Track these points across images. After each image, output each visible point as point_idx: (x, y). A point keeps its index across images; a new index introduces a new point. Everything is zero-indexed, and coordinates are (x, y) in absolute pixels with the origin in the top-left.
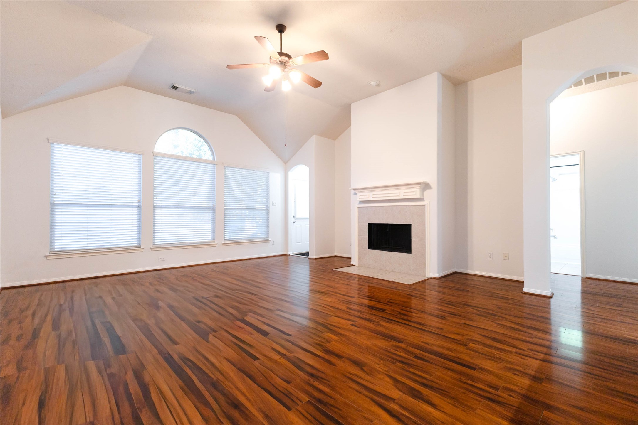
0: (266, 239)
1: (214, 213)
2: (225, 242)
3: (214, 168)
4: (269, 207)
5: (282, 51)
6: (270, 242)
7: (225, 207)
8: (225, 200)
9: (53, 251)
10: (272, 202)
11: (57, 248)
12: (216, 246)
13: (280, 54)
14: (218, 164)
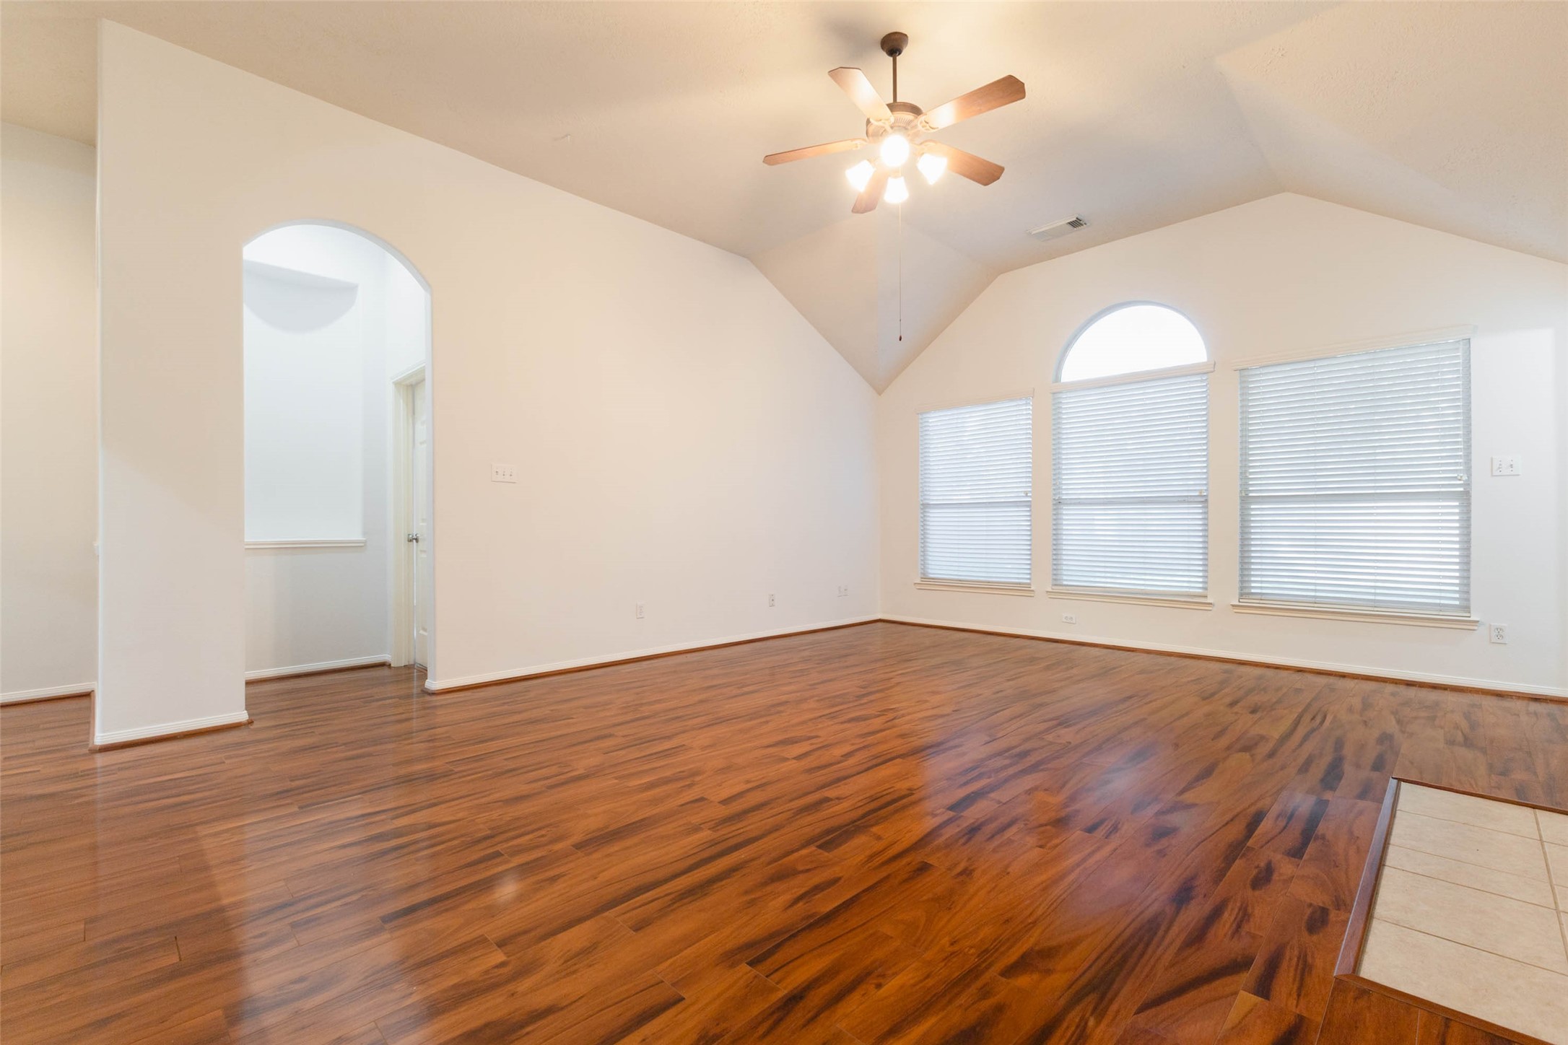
1: (1206, 513)
2: (1245, 602)
3: (1205, 384)
4: (1468, 484)
5: (898, 101)
6: (1476, 628)
7: (1244, 494)
8: (1245, 473)
9: (925, 578)
10: (1492, 459)
11: (930, 573)
12: (1210, 608)
13: (893, 107)
14: (1214, 368)
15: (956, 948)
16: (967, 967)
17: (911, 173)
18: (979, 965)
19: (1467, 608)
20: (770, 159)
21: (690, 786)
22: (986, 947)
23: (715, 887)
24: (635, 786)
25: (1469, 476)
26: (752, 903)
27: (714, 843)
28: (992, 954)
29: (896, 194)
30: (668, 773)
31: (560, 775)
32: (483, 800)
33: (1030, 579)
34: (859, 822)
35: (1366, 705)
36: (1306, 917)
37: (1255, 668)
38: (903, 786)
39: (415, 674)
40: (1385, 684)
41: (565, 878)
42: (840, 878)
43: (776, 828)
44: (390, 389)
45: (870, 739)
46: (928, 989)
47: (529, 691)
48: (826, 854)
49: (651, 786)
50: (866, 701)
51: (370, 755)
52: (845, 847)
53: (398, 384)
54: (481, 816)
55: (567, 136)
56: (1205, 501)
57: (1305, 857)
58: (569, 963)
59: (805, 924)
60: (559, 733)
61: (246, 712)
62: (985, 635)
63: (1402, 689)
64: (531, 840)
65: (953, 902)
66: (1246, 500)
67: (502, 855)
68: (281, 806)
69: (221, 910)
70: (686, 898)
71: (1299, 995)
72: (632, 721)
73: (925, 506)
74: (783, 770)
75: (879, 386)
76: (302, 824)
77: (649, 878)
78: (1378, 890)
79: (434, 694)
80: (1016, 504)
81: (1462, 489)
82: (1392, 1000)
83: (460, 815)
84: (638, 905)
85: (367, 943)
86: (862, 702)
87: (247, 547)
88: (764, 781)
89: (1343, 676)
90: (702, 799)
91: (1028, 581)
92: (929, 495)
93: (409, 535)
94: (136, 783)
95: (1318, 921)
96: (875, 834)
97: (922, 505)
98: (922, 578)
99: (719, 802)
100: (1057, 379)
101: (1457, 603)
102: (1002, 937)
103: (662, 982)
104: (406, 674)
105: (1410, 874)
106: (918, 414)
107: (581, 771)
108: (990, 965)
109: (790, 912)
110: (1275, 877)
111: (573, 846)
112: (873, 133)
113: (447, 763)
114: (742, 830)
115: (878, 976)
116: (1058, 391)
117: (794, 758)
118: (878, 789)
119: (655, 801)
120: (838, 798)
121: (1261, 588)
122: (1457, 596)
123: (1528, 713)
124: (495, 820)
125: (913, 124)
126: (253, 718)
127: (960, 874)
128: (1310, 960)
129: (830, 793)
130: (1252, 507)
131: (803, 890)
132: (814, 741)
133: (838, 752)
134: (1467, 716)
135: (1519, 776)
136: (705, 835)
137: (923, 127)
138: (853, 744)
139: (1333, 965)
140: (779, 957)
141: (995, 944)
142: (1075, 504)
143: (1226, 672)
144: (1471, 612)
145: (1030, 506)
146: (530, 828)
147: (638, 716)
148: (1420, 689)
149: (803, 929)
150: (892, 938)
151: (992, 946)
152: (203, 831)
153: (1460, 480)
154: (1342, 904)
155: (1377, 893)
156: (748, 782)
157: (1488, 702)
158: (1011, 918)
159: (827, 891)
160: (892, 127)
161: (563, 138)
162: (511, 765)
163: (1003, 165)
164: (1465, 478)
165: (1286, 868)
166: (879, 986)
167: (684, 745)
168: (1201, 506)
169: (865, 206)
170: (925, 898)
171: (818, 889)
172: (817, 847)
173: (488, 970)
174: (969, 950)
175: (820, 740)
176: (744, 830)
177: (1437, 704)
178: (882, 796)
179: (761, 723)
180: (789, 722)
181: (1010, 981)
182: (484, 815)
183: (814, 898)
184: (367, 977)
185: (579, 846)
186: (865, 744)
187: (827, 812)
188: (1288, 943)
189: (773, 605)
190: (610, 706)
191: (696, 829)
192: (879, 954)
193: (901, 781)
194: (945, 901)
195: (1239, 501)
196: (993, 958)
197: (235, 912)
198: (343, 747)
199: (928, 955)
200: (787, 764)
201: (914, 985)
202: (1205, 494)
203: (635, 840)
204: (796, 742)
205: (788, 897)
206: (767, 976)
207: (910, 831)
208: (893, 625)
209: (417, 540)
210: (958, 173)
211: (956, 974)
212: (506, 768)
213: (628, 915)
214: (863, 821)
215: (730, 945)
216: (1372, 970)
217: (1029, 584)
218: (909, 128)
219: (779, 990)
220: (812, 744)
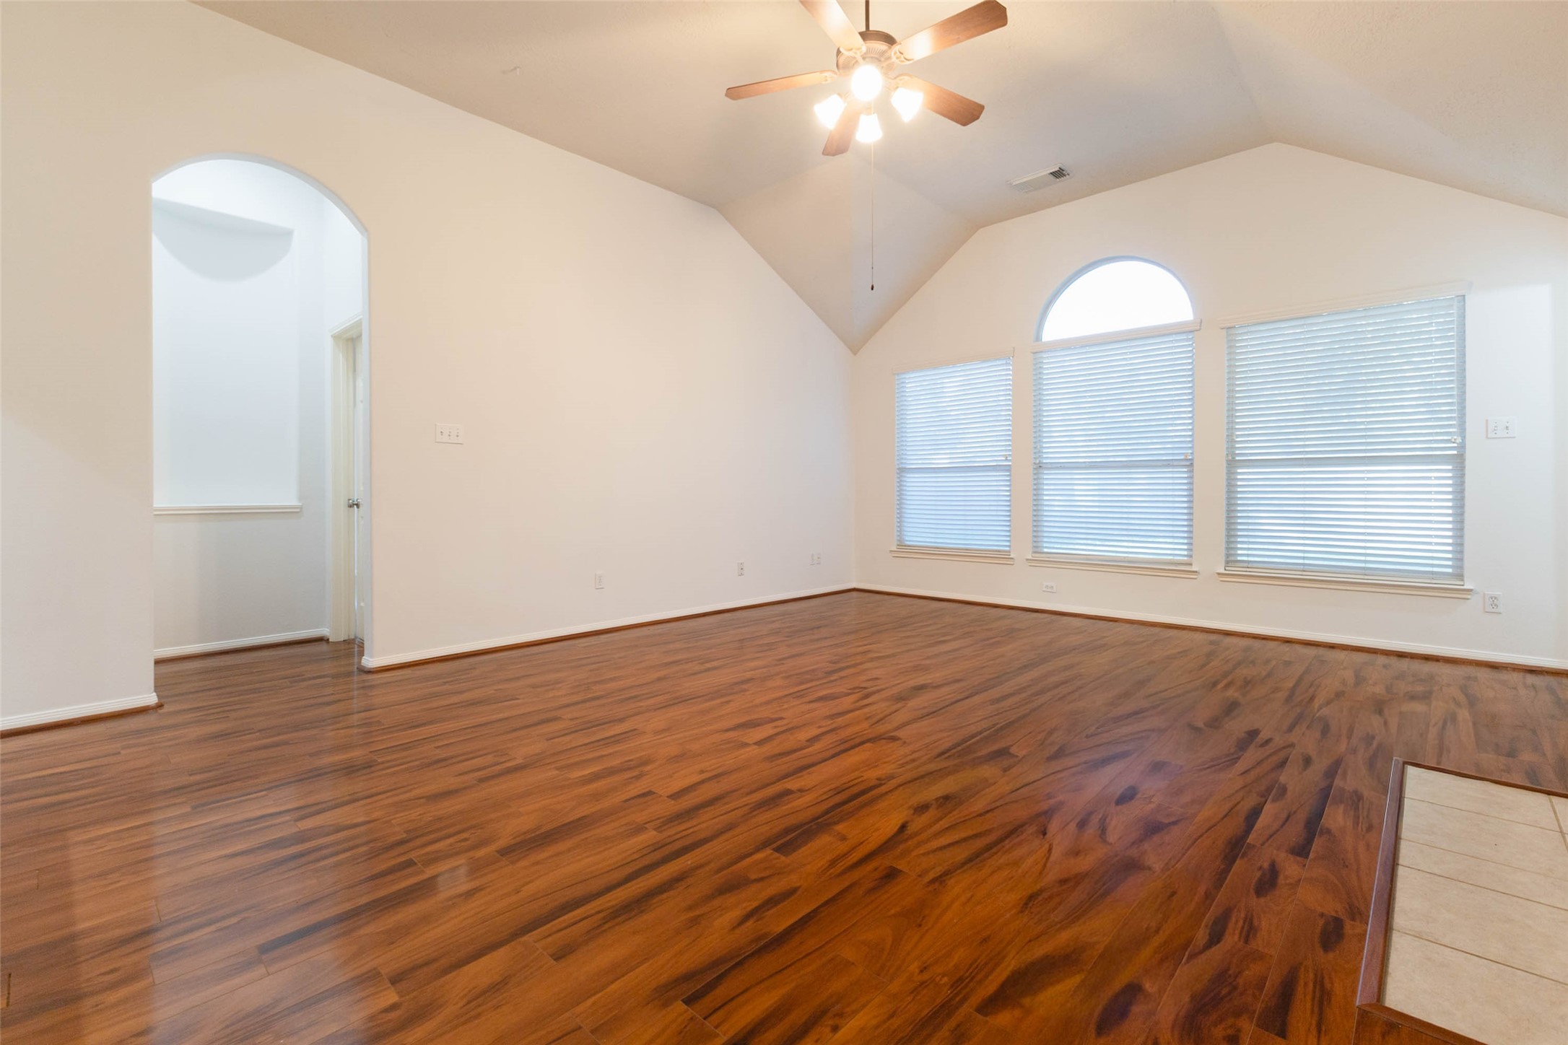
0: (1454, 584)
1: (1191, 477)
2: (1232, 570)
3: (1191, 343)
4: (1462, 447)
5: (871, 29)
6: (1469, 597)
7: (1230, 458)
8: (1232, 436)
9: (901, 545)
10: (1487, 421)
11: (907, 541)
12: (1195, 577)
13: (866, 35)
14: (1200, 326)
15: (926, 976)
16: (939, 1001)
17: (883, 109)
18: (952, 999)
19: (1460, 576)
20: (733, 93)
21: (638, 777)
22: (961, 974)
23: (655, 901)
24: (576, 778)
25: (1464, 438)
26: (695, 921)
27: (658, 847)
28: (967, 985)
29: (869, 133)
30: (615, 762)
31: (495, 765)
32: (402, 797)
33: (1009, 546)
34: (822, 819)
35: (1360, 680)
36: (1318, 930)
37: (1242, 638)
38: (872, 775)
39: (356, 649)
40: (1376, 655)
41: (483, 892)
42: (799, 887)
43: (730, 827)
44: (328, 344)
45: (840, 721)
46: (894, 1032)
47: (475, 668)
48: (783, 858)
49: (596, 777)
50: (835, 678)
51: (286, 743)
52: (804, 851)
53: (337, 338)
54: (398, 816)
55: (515, 69)
56: (1190, 464)
57: (1311, 855)
58: (473, 1004)
59: (755, 947)
60: (501, 716)
61: (154, 694)
62: (963, 605)
63: (1393, 660)
64: (451, 845)
65: (924, 917)
66: (1232, 463)
67: (416, 864)
68: (175, 804)
69: (73, 937)
70: (619, 916)
71: (1319, 1032)
72: (584, 702)
73: (902, 471)
74: (743, 756)
75: (855, 346)
76: (192, 828)
77: (579, 891)
78: (1394, 895)
79: (370, 672)
80: (995, 468)
81: (1455, 452)
82: (1424, 1036)
83: (375, 815)
84: (563, 925)
85: (237, 981)
86: (832, 679)
87: (156, 513)
88: (720, 770)
89: (1332, 647)
90: (650, 793)
91: (1008, 549)
92: (906, 459)
93: (349, 500)
94: (16, 778)
95: (1332, 934)
96: (839, 833)
97: (899, 469)
98: (898, 545)
99: (668, 797)
100: (1038, 338)
101: (1450, 570)
102: (979, 961)
103: (580, 1028)
104: (345, 649)
105: (1428, 876)
106: (894, 374)
107: (519, 761)
108: (965, 999)
109: (738, 931)
110: (1281, 880)
111: (498, 852)
112: (843, 65)
113: (371, 752)
114: (691, 830)
115: (835, 1016)
116: (1039, 350)
117: (755, 744)
118: (844, 780)
119: (596, 796)
120: (801, 791)
121: (1248, 555)
122: (1450, 563)
123: (1526, 687)
124: (414, 820)
125: (887, 55)
126: (162, 701)
127: (933, 881)
128: (1328, 986)
129: (792, 784)
130: (1239, 471)
131: (755, 904)
132: (779, 723)
133: (803, 736)
134: (1464, 689)
135: (1527, 757)
136: (650, 836)
137: (897, 58)
138: (820, 727)
139: (1354, 992)
140: (721, 992)
141: (971, 970)
142: (1057, 468)
143: (1212, 643)
144: (1465, 579)
145: (1009, 471)
146: (451, 830)
147: (590, 696)
148: (1412, 660)
149: (752, 955)
150: (853, 964)
151: (968, 974)
152: (76, 836)
153: (1454, 443)
154: (1357, 913)
155: (1394, 899)
156: (702, 772)
157: (1483, 674)
158: (989, 937)
159: (782, 904)
160: (864, 58)
161: (512, 70)
162: (443, 754)
163: (982, 103)
164: (1459, 440)
165: (1291, 869)
166: (835, 1029)
167: (635, 730)
168: (1186, 470)
169: (837, 147)
170: (892, 912)
171: (772, 902)
172: (774, 849)
173: (374, 1016)
174: (941, 980)
175: (785, 722)
176: (695, 829)
177: (1431, 677)
178: (849, 787)
179: (722, 703)
180: (752, 702)
181: (988, 1018)
182: (402, 814)
183: (767, 913)
184: (227, 1027)
185: (505, 852)
186: (834, 726)
187: (787, 807)
188: (1301, 964)
189: (742, 575)
190: (560, 685)
191: (640, 829)
192: (837, 985)
193: (870, 769)
194: (915, 916)
195: (1225, 465)
196: (968, 989)
197: (87, 941)
198: (258, 734)
199: (894, 987)
200: (747, 749)
201: (877, 1027)
202: (1190, 457)
203: (569, 843)
204: (759, 725)
205: (736, 914)
206: (705, 1019)
207: (878, 829)
208: (866, 594)
209: (358, 505)
210: (934, 111)
211: (926, 1012)
212: (437, 758)
213: (550, 939)
214: (825, 817)
215: (664, 978)
216: (1397, 998)
217: (1009, 552)
218: (883, 59)
219: (717, 1035)
220: (776, 727)
